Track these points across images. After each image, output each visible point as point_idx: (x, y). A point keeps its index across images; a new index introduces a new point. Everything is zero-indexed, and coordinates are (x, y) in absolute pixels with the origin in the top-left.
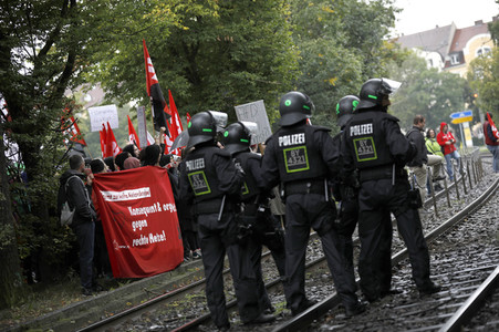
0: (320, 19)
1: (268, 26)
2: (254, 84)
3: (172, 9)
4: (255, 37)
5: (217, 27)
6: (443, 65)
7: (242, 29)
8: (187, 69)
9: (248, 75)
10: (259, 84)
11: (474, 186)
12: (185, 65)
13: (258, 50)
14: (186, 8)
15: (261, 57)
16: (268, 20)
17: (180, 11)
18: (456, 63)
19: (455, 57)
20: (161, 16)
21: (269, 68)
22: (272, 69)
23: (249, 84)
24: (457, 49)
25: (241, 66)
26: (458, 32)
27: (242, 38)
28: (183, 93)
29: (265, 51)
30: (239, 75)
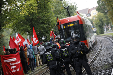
0: (60, 10)
1: (48, 14)
2: (46, 27)
3: (26, 11)
4: (46, 16)
5: (37, 14)
6: (86, 16)
7: (42, 15)
8: (30, 24)
9: (44, 25)
10: (47, 27)
11: (96, 47)
12: (30, 23)
13: (46, 19)
14: (29, 11)
15: (47, 21)
16: (48, 12)
17: (28, 11)
18: (89, 16)
19: (89, 14)
20: (24, 12)
22: (50, 23)
23: (44, 27)
25: (43, 23)
26: (89, 9)
27: (42, 17)
28: (30, 30)
29: (48, 19)
30: (42, 25)
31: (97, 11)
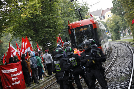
0: (69, 12)
1: (55, 16)
2: (51, 32)
3: (28, 13)
4: (51, 19)
5: (41, 17)
6: (100, 19)
7: (48, 17)
8: (33, 28)
9: (50, 29)
10: (53, 32)
11: (110, 55)
13: (52, 22)
14: (32, 12)
15: (53, 24)
16: (55, 14)
17: (31, 13)
18: (103, 18)
20: (26, 14)
21: (55, 27)
22: (56, 27)
24: (103, 15)
25: (48, 27)
26: (103, 11)
27: (48, 19)
28: (33, 35)
29: (54, 22)
30: (47, 29)
31: (112, 12)
